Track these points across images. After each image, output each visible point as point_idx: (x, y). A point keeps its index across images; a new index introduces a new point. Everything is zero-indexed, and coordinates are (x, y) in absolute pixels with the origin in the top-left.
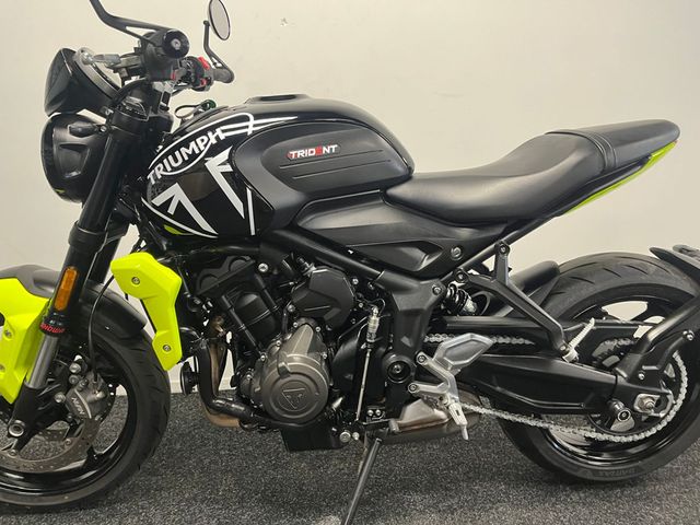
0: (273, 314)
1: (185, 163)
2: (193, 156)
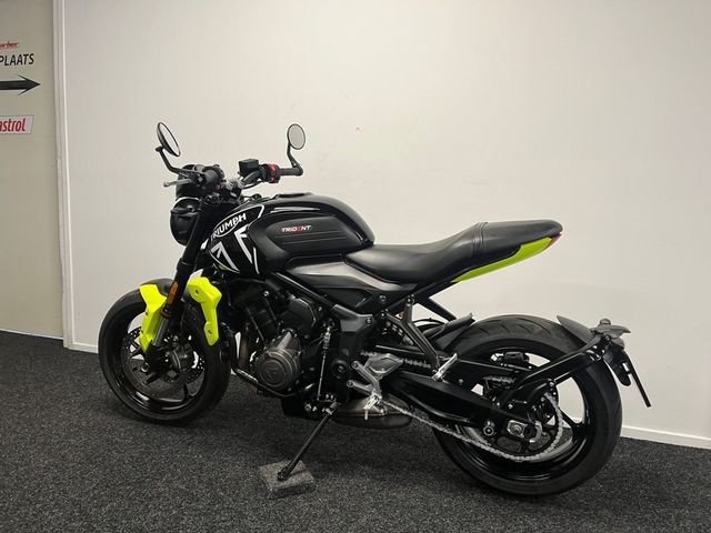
0: (274, 322)
1: (226, 231)
2: (229, 228)
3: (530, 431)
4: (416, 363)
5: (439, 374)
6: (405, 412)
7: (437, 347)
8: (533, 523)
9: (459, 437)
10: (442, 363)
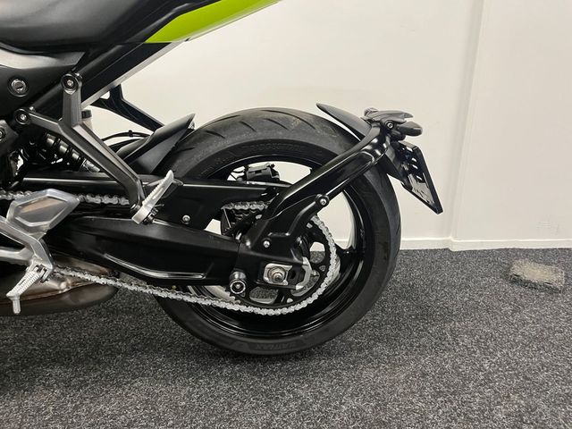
3: (296, 274)
4: (106, 200)
5: (144, 211)
6: (102, 281)
7: (140, 169)
8: (304, 392)
9: (193, 300)
10: (148, 191)
